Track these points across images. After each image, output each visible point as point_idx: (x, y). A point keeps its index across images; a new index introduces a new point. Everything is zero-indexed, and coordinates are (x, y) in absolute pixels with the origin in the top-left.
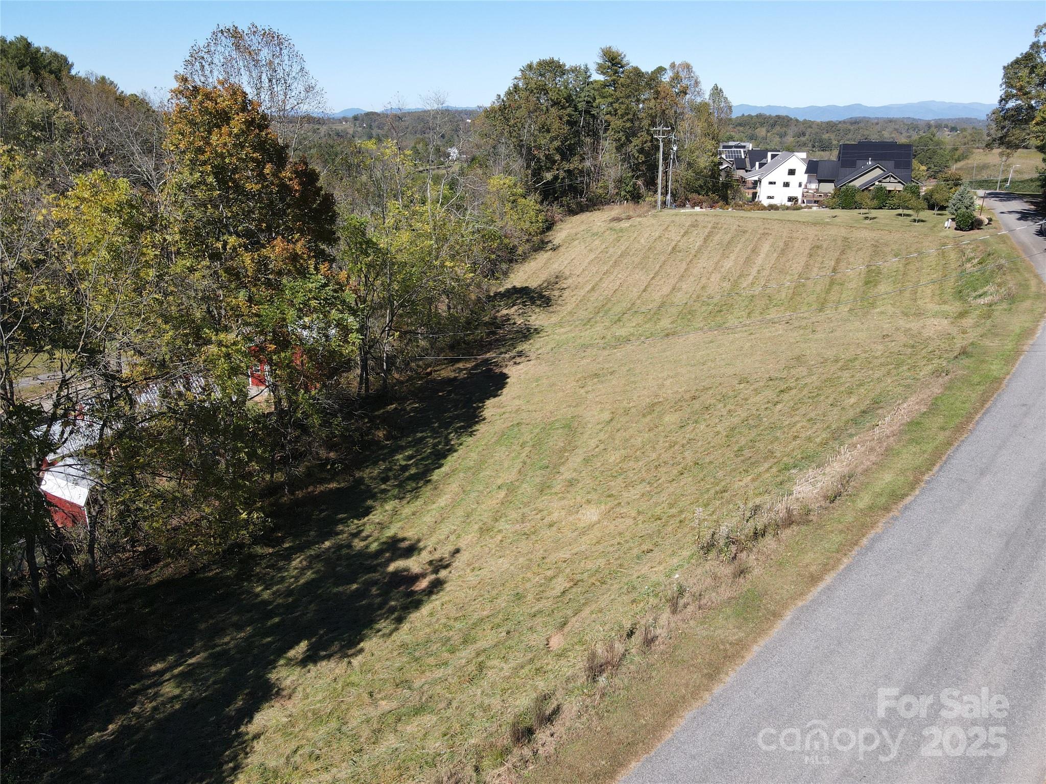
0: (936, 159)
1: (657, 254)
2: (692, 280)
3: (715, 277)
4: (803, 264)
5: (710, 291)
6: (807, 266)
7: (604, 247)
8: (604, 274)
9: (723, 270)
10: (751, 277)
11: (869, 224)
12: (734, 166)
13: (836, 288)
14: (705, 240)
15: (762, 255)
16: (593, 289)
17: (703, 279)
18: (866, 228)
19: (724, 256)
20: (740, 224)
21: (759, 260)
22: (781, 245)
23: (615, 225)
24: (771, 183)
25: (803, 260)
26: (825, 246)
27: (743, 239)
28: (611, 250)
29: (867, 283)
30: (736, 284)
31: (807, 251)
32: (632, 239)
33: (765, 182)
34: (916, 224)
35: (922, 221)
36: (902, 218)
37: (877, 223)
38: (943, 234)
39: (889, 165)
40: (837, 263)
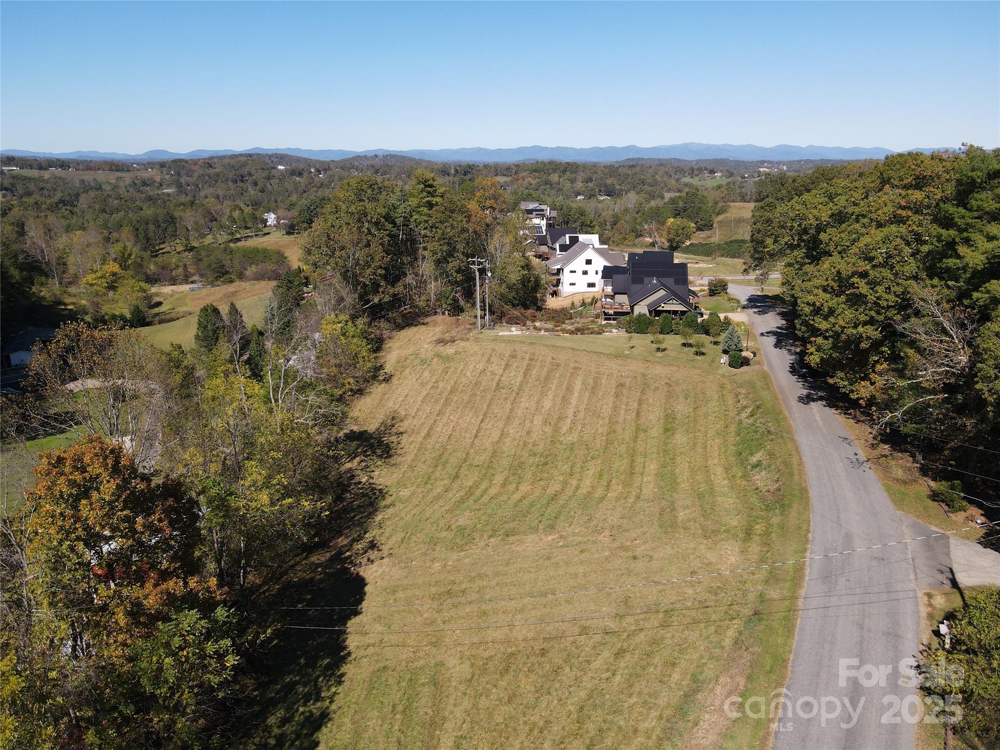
1: (484, 391)
2: (518, 423)
3: (538, 420)
4: (611, 405)
5: (534, 436)
6: (615, 408)
7: (434, 380)
8: (438, 415)
9: (543, 410)
10: (569, 420)
11: (660, 358)
13: (642, 435)
14: (525, 377)
15: (576, 394)
16: (428, 435)
17: (527, 422)
18: (659, 363)
19: (543, 394)
20: (554, 356)
21: (574, 401)
22: (591, 381)
23: (440, 348)
24: (572, 272)
25: (610, 400)
26: (628, 384)
27: (558, 375)
28: (441, 384)
29: (666, 430)
30: (556, 430)
31: (614, 390)
32: (459, 371)
33: (567, 270)
34: (698, 358)
35: (703, 354)
36: (686, 349)
37: (667, 355)
38: (720, 372)
39: (670, 281)
40: (640, 404)
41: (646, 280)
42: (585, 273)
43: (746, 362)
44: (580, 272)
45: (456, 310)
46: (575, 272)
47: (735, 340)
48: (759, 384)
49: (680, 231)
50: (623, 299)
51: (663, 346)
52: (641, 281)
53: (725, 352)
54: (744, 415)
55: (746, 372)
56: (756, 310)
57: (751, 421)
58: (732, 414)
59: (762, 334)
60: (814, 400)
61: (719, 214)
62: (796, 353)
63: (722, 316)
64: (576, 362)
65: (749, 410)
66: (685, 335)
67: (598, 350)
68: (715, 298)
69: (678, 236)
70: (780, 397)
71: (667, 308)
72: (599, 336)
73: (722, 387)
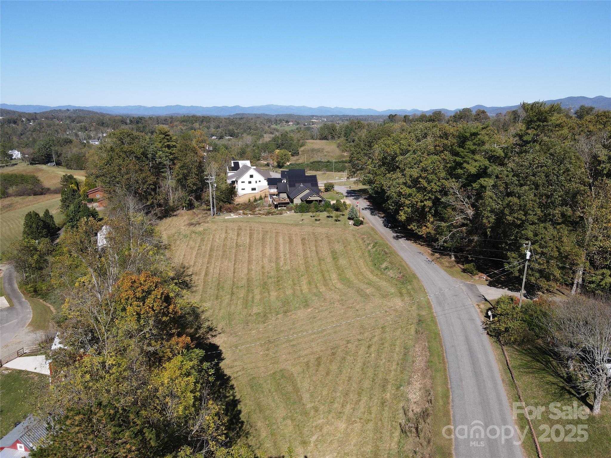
0: (293, 147)
1: (229, 248)
2: (255, 263)
3: (266, 261)
4: (302, 249)
5: (267, 269)
6: (304, 250)
7: (197, 245)
8: (208, 263)
9: (267, 255)
10: (283, 259)
11: (318, 224)
13: (323, 262)
14: (250, 239)
15: (282, 246)
16: (206, 275)
17: (260, 262)
18: (319, 227)
19: (264, 247)
21: (281, 249)
22: (287, 238)
23: (192, 228)
24: (242, 182)
25: (300, 247)
26: (307, 238)
27: (268, 237)
28: (203, 247)
29: (334, 259)
30: (277, 264)
31: (301, 242)
32: (211, 239)
33: (239, 181)
34: (338, 223)
35: (339, 221)
36: (330, 219)
37: (322, 223)
38: (351, 229)
39: (309, 185)
40: (316, 248)
41: (297, 185)
42: (250, 182)
43: (362, 223)
44: (247, 182)
45: (190, 206)
46: (244, 182)
47: (355, 212)
48: (372, 233)
49: (283, 157)
50: (284, 196)
51: (318, 218)
52: (294, 186)
53: (349, 219)
54: (370, 248)
55: (363, 228)
56: (353, 198)
57: (374, 250)
58: (364, 247)
59: (363, 209)
60: (400, 238)
61: (301, 146)
62: (383, 218)
63: (342, 201)
64: (276, 229)
65: (372, 245)
66: (328, 212)
67: (285, 223)
68: (328, 193)
70: (384, 238)
71: (312, 199)
72: (282, 215)
73: (354, 235)
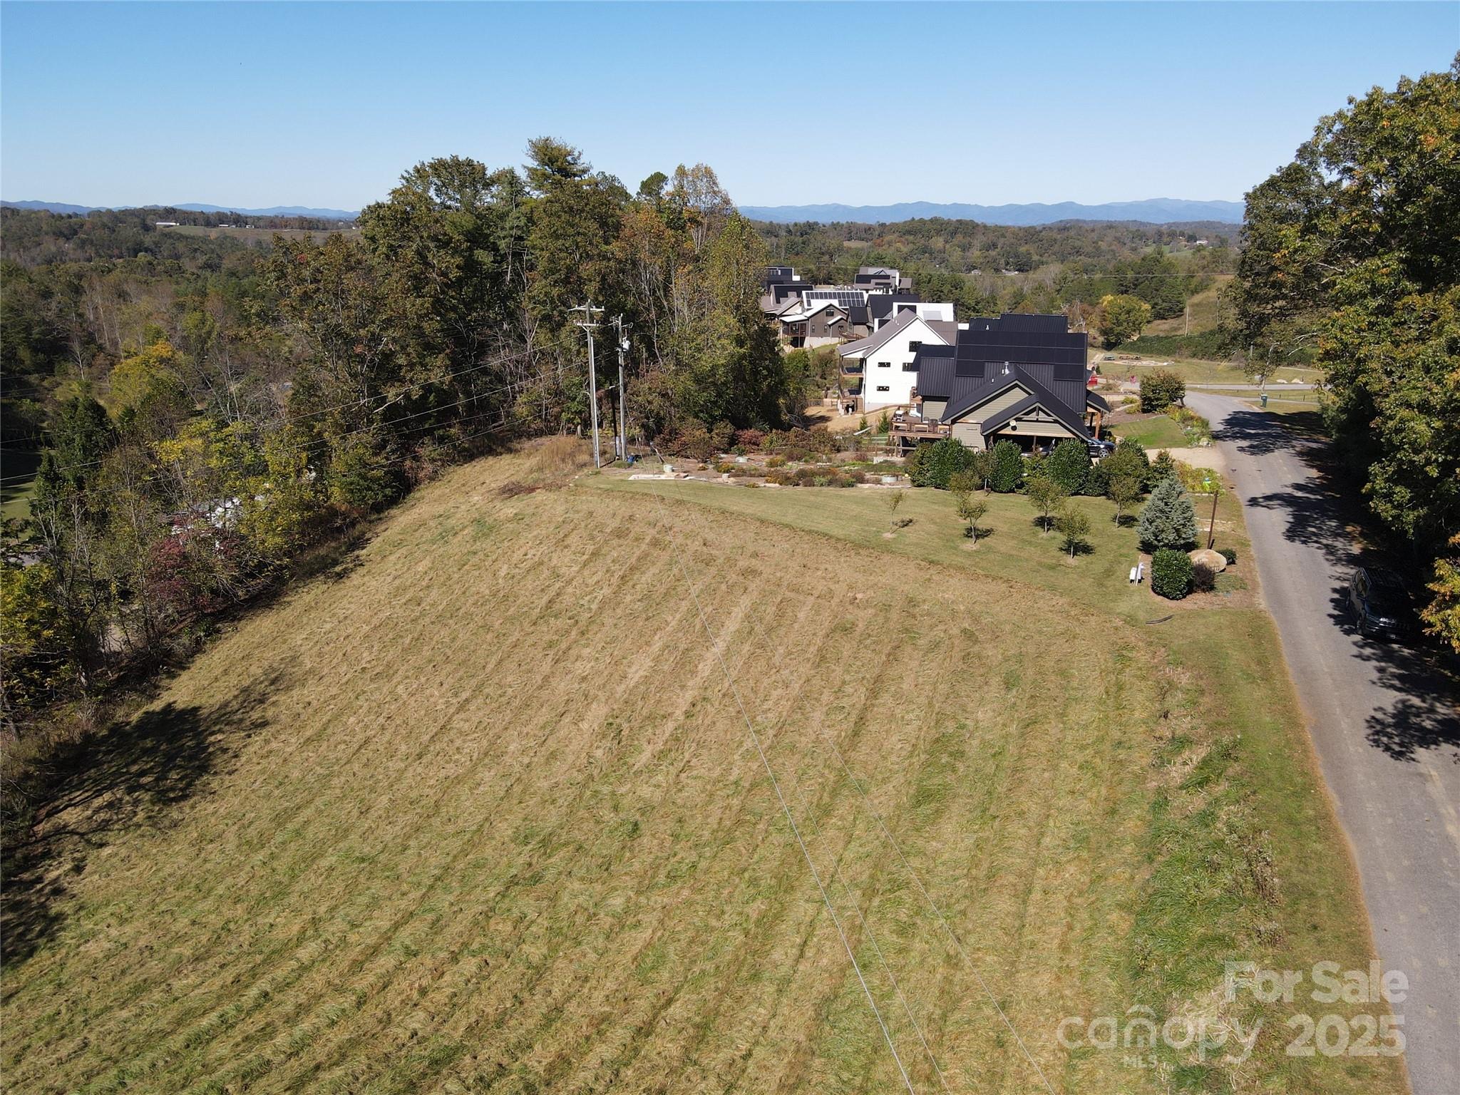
0: (1164, 291)
1: (512, 618)
2: (542, 721)
3: (594, 718)
4: (796, 688)
5: (559, 772)
6: (804, 699)
8: (376, 677)
9: (620, 689)
10: (669, 728)
11: (969, 554)
12: (850, 320)
13: (845, 806)
15: (719, 647)
16: (317, 736)
17: (566, 720)
18: (961, 569)
19: (641, 640)
20: (710, 536)
21: (706, 665)
22: (770, 610)
23: (496, 505)
24: (882, 365)
25: (800, 672)
26: (861, 627)
27: (697, 588)
28: (433, 595)
31: (819, 642)
33: (872, 363)
34: (1071, 560)
35: (1087, 550)
36: (1043, 534)
37: (990, 549)
38: (1123, 606)
39: (1044, 373)
40: (874, 694)
41: (990, 368)
42: (907, 367)
43: (1203, 581)
44: (897, 367)
46: (888, 365)
47: (1177, 517)
48: (1236, 658)
49: (1123, 317)
51: (982, 523)
53: (1147, 547)
54: (1178, 772)
55: (1199, 614)
57: (1197, 802)
58: (1141, 759)
59: (1254, 502)
64: (755, 555)
65: (1196, 755)
67: (821, 528)
69: (1119, 324)
70: (1305, 713)
71: (1024, 430)
72: (846, 492)
73: (1122, 655)
